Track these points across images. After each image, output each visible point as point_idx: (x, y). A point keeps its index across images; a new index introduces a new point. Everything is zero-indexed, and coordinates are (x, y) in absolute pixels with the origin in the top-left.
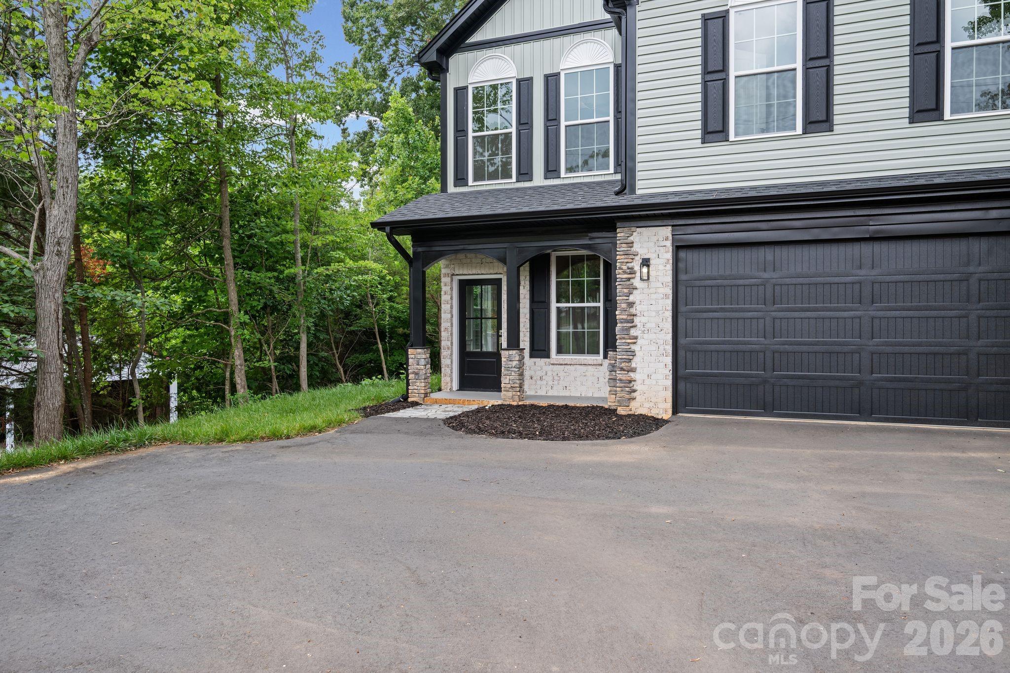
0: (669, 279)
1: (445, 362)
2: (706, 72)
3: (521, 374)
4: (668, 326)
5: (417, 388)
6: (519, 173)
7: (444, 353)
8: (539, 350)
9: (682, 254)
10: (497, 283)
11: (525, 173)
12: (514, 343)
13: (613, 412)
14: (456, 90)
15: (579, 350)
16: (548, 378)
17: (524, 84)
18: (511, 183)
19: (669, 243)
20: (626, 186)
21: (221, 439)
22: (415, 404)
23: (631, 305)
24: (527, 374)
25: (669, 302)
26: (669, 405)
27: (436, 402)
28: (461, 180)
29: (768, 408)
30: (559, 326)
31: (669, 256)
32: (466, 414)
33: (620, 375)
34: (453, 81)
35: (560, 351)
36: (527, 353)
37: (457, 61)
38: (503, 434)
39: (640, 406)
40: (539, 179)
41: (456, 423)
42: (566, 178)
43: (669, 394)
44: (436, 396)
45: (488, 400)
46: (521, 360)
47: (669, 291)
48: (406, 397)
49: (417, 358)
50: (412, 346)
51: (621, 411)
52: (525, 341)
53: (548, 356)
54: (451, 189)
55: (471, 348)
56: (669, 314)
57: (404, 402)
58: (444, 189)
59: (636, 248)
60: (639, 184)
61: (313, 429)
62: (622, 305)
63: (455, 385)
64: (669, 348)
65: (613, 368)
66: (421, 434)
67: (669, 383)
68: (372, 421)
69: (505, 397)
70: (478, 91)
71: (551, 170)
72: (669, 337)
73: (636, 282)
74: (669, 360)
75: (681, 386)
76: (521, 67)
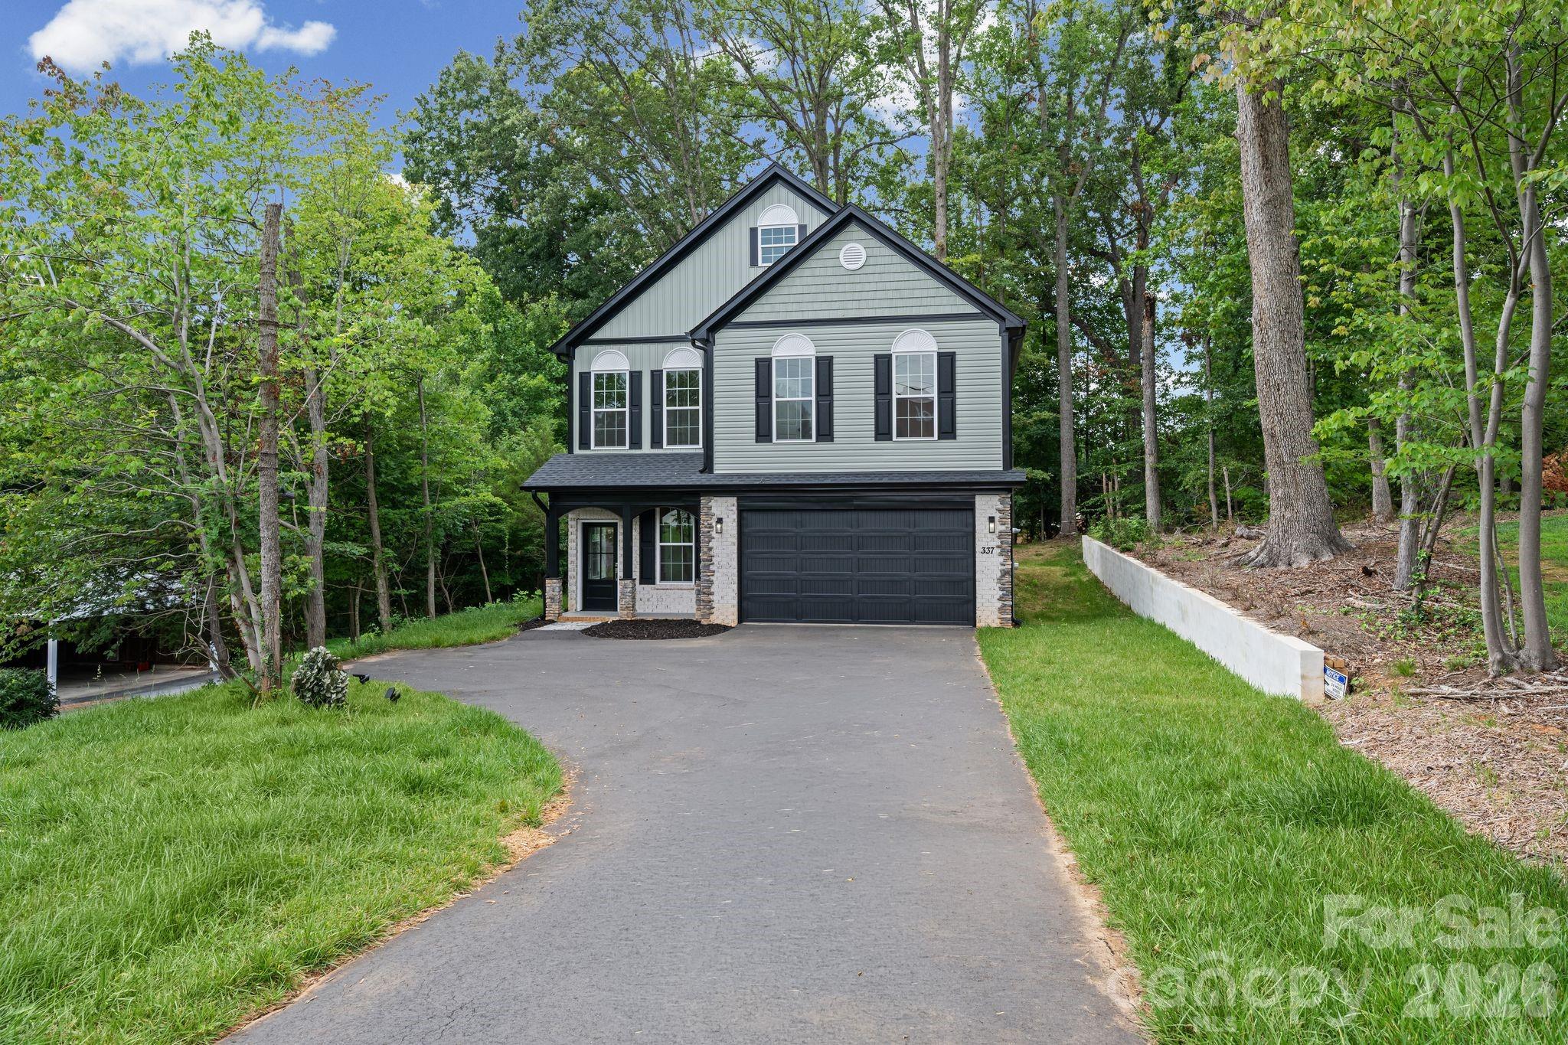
0: (735, 532)
1: (571, 588)
2: (758, 396)
3: (634, 598)
4: (735, 564)
5: (552, 609)
6: (631, 443)
7: (571, 581)
8: (647, 578)
9: (745, 515)
10: (614, 526)
11: (636, 443)
12: (628, 574)
13: (698, 623)
14: (581, 374)
15: (676, 578)
16: (654, 600)
17: (636, 376)
18: (625, 449)
19: (735, 508)
20: (708, 466)
21: (437, 645)
22: (552, 622)
23: (710, 549)
24: (638, 597)
25: (735, 548)
26: (735, 617)
27: (568, 619)
28: (585, 444)
29: (799, 617)
30: (662, 560)
31: (735, 516)
32: (596, 627)
33: (703, 597)
34: (578, 368)
35: (663, 579)
36: (637, 582)
37: (581, 352)
38: (624, 637)
39: (716, 619)
40: (646, 448)
41: (591, 632)
42: (667, 448)
43: (735, 610)
44: (565, 615)
45: (609, 617)
46: (634, 587)
47: (735, 541)
48: (543, 617)
49: (552, 586)
50: (549, 577)
51: (704, 622)
52: (636, 574)
53: (653, 583)
54: (577, 451)
55: (592, 577)
56: (735, 556)
57: (542, 620)
58: (571, 451)
59: (714, 510)
60: (716, 467)
61: (494, 638)
62: (704, 549)
63: (579, 607)
64: (736, 579)
65: (699, 593)
66: (569, 639)
67: (735, 602)
68: (527, 633)
69: (621, 614)
70: (599, 376)
71: (656, 442)
72: (735, 571)
73: (714, 534)
74: (735, 587)
75: (745, 604)
76: (632, 362)
